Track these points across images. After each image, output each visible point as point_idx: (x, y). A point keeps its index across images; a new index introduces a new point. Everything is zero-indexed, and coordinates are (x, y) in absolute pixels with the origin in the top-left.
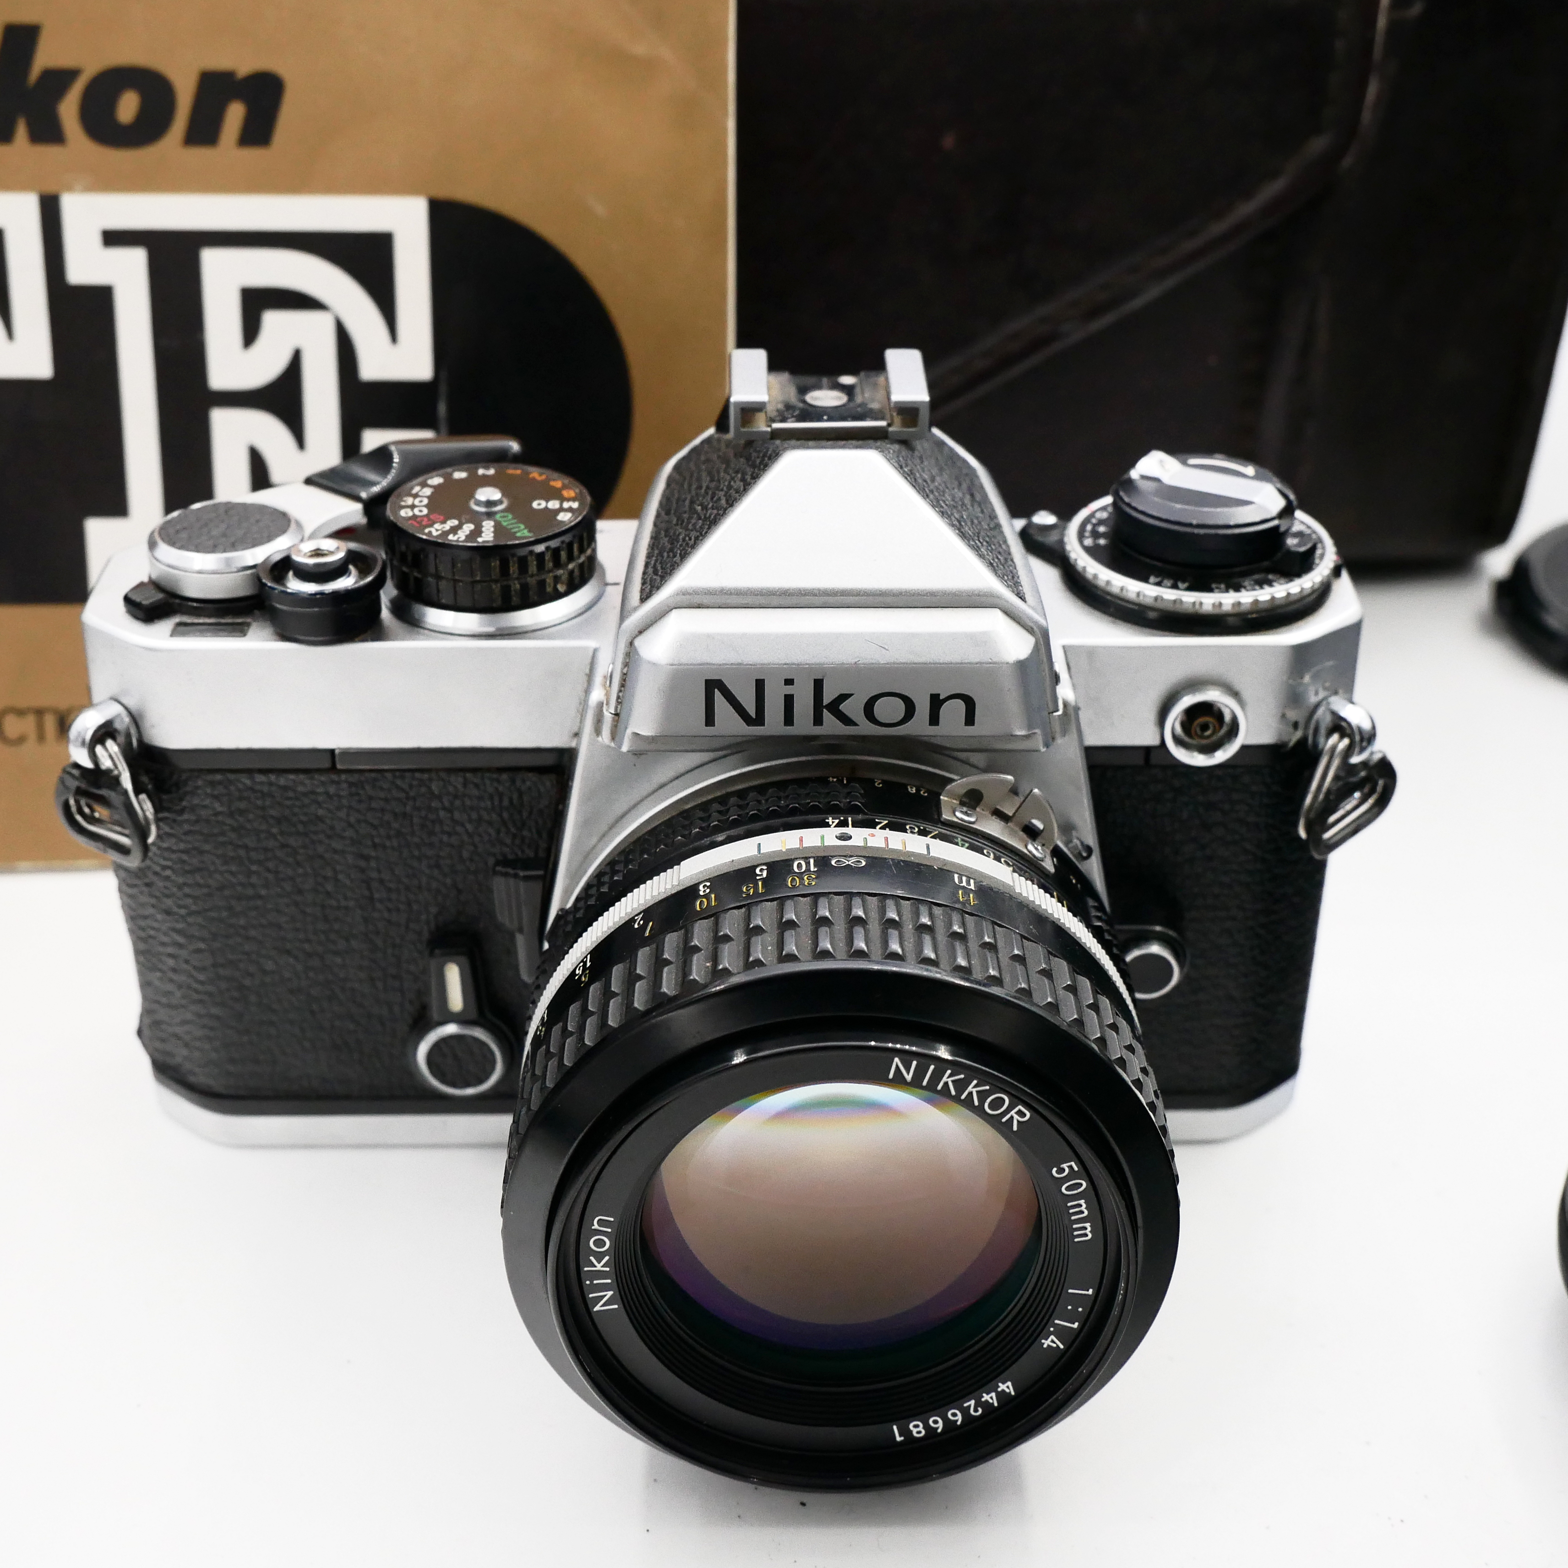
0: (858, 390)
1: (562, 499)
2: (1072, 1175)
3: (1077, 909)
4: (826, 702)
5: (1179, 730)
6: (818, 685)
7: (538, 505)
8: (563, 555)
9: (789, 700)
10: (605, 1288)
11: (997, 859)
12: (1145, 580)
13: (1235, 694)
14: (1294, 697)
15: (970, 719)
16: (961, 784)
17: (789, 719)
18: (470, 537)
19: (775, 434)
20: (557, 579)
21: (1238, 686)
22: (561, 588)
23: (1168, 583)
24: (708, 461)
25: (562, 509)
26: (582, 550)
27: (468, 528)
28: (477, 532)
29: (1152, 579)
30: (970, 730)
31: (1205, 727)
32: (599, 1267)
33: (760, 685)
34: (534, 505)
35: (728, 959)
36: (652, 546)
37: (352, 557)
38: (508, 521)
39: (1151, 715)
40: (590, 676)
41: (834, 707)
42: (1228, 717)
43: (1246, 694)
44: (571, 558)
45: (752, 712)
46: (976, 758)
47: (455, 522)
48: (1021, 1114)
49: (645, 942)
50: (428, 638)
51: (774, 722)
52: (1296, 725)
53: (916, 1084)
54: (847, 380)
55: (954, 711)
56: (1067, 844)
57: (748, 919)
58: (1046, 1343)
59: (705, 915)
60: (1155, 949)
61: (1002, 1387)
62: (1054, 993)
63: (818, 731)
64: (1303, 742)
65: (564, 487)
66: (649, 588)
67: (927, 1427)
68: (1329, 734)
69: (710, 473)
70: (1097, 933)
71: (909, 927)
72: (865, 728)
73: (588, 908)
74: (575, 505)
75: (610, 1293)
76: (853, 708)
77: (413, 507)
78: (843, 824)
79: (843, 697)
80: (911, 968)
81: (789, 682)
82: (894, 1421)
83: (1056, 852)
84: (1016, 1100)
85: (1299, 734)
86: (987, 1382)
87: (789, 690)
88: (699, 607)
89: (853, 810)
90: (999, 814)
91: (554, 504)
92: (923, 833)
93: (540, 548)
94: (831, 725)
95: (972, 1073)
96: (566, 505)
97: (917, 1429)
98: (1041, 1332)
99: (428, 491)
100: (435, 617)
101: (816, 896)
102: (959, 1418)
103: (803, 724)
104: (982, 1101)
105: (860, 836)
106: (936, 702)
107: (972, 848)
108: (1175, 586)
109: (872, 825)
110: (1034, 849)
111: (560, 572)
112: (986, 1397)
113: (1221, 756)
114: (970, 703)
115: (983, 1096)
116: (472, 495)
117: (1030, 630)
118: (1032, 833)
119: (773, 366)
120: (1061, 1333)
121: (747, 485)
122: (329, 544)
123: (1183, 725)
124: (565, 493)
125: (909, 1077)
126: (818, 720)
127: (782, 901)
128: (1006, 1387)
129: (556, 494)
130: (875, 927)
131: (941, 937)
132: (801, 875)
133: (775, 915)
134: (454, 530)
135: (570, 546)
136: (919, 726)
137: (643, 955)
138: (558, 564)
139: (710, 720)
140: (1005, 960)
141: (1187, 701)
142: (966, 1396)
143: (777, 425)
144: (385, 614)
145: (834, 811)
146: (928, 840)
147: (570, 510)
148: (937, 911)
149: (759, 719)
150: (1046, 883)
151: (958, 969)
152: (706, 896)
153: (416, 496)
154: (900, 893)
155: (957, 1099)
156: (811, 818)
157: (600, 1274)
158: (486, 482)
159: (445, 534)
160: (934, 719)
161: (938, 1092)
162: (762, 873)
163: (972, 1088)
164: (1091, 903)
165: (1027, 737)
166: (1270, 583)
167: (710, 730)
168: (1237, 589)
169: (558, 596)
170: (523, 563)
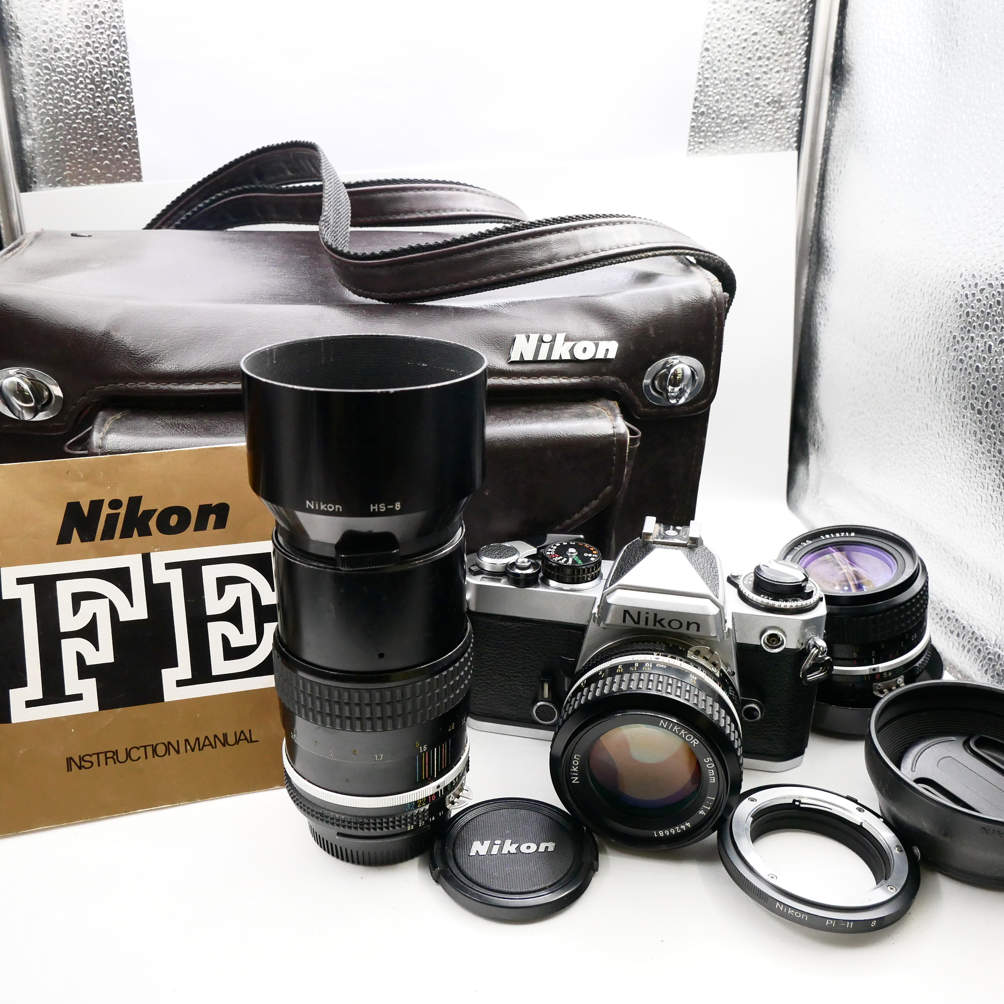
0: (681, 531)
1: (593, 554)
2: (710, 762)
3: (725, 688)
4: (657, 620)
5: (766, 641)
6: (656, 615)
7: (586, 555)
8: (591, 570)
9: (647, 618)
10: (576, 776)
11: (702, 671)
12: (760, 596)
13: (784, 633)
14: (803, 635)
15: (698, 630)
16: (694, 648)
17: (647, 623)
18: (565, 562)
19: (655, 542)
20: (588, 577)
21: (784, 630)
22: (589, 579)
23: (766, 597)
24: (636, 547)
25: (592, 557)
26: (596, 569)
27: (565, 559)
28: (567, 561)
29: (762, 596)
30: (698, 633)
31: (773, 641)
32: (575, 770)
33: (639, 613)
34: (585, 555)
35: (624, 687)
36: (616, 570)
37: (532, 564)
38: (576, 559)
39: (758, 636)
40: (594, 605)
41: (660, 622)
42: (781, 639)
43: (787, 633)
44: (593, 571)
45: (636, 620)
46: (702, 642)
47: (561, 557)
48: (696, 741)
49: (602, 679)
50: (551, 589)
51: (642, 625)
52: (802, 644)
53: (667, 728)
54: (678, 528)
55: (693, 627)
56: (726, 670)
57: (631, 676)
58: (700, 812)
59: (619, 674)
60: (753, 705)
61: (687, 824)
62: (712, 711)
63: (654, 628)
64: (804, 650)
65: (594, 550)
66: (613, 582)
67: (664, 833)
68: (813, 648)
69: (635, 551)
70: (731, 697)
71: (674, 686)
72: (668, 629)
73: (589, 667)
74: (596, 556)
75: (577, 778)
76: (665, 623)
77: (550, 552)
78: (658, 655)
79: (662, 619)
80: (672, 697)
81: (647, 613)
82: (655, 830)
83: (721, 671)
84: (695, 737)
85: (803, 647)
86: (682, 822)
87: (647, 615)
88: (625, 589)
89: (662, 651)
90: (705, 658)
91: (590, 555)
92: (681, 660)
93: (584, 567)
94: (658, 627)
95: (683, 727)
96: (594, 556)
97: (661, 833)
98: (698, 809)
99: (555, 547)
100: (552, 583)
101: (650, 674)
102: (674, 832)
103: (651, 626)
104: (685, 736)
105: (662, 659)
106: (689, 624)
107: (695, 666)
108: (768, 598)
109: (666, 656)
110: (713, 669)
111: (589, 574)
112: (682, 827)
113: (777, 650)
114: (698, 626)
115: (685, 735)
116: (568, 550)
117: (719, 607)
118: (714, 665)
119: (657, 522)
120: (705, 810)
121: (643, 557)
122: (526, 560)
123: (767, 639)
124: (594, 552)
125: (665, 726)
126: (655, 625)
127: (641, 673)
128: (688, 824)
129: (591, 552)
130: (665, 684)
131: (683, 691)
132: (647, 667)
133: (638, 677)
134: (561, 560)
135: (593, 568)
136: (683, 630)
137: (600, 682)
138: (589, 572)
139: (624, 621)
140: (700, 699)
141: (769, 632)
142: (676, 825)
143: (655, 540)
144: (539, 581)
145: (656, 651)
146: (682, 662)
147: (594, 557)
148: (683, 683)
149: (638, 622)
150: (716, 680)
151: (686, 700)
152: (620, 669)
153: (552, 548)
154: (674, 677)
155: (678, 735)
156: (650, 652)
157: (575, 772)
158: (572, 546)
159: (558, 560)
160: (688, 629)
161: (673, 732)
162: (637, 665)
163: (683, 732)
164: (730, 688)
165: (715, 637)
166: (797, 601)
167: (624, 624)
168: (786, 601)
169: (588, 581)
170: (579, 570)
